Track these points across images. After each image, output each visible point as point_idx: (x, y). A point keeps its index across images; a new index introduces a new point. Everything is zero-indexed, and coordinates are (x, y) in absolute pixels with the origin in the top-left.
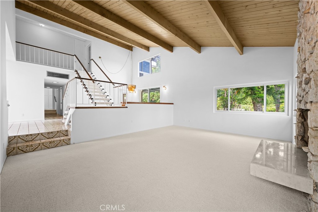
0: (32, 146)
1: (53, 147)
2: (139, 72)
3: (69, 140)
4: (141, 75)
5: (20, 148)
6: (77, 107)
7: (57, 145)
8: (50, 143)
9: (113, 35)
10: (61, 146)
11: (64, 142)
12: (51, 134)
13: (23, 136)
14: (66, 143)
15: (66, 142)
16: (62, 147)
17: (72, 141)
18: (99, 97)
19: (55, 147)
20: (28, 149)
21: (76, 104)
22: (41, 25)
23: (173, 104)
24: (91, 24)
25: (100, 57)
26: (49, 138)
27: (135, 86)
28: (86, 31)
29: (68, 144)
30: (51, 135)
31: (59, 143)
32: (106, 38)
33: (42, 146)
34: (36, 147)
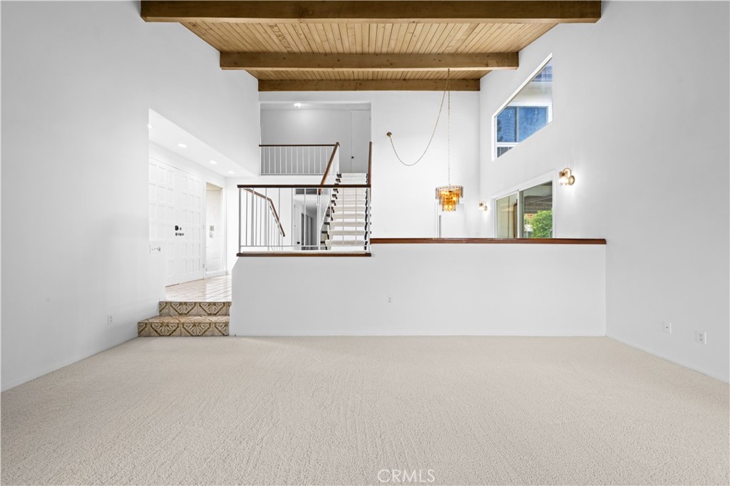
0: (168, 326)
1: (198, 336)
2: (494, 145)
3: (225, 326)
4: (501, 151)
5: (153, 326)
6: (242, 252)
7: (205, 332)
8: (194, 326)
9: (391, 64)
10: (212, 336)
11: (217, 328)
12: (213, 307)
13: (176, 303)
14: (220, 331)
15: (219, 328)
16: (212, 338)
17: (231, 330)
18: (352, 229)
19: (201, 336)
20: (163, 330)
21: (240, 246)
22: (296, 105)
23: (603, 241)
24: (339, 60)
25: (389, 134)
26: (210, 315)
27: (461, 189)
28: (360, 85)
29: (224, 335)
30: (213, 309)
31: (208, 328)
32: (404, 82)
33: (182, 329)
34: (174, 328)
